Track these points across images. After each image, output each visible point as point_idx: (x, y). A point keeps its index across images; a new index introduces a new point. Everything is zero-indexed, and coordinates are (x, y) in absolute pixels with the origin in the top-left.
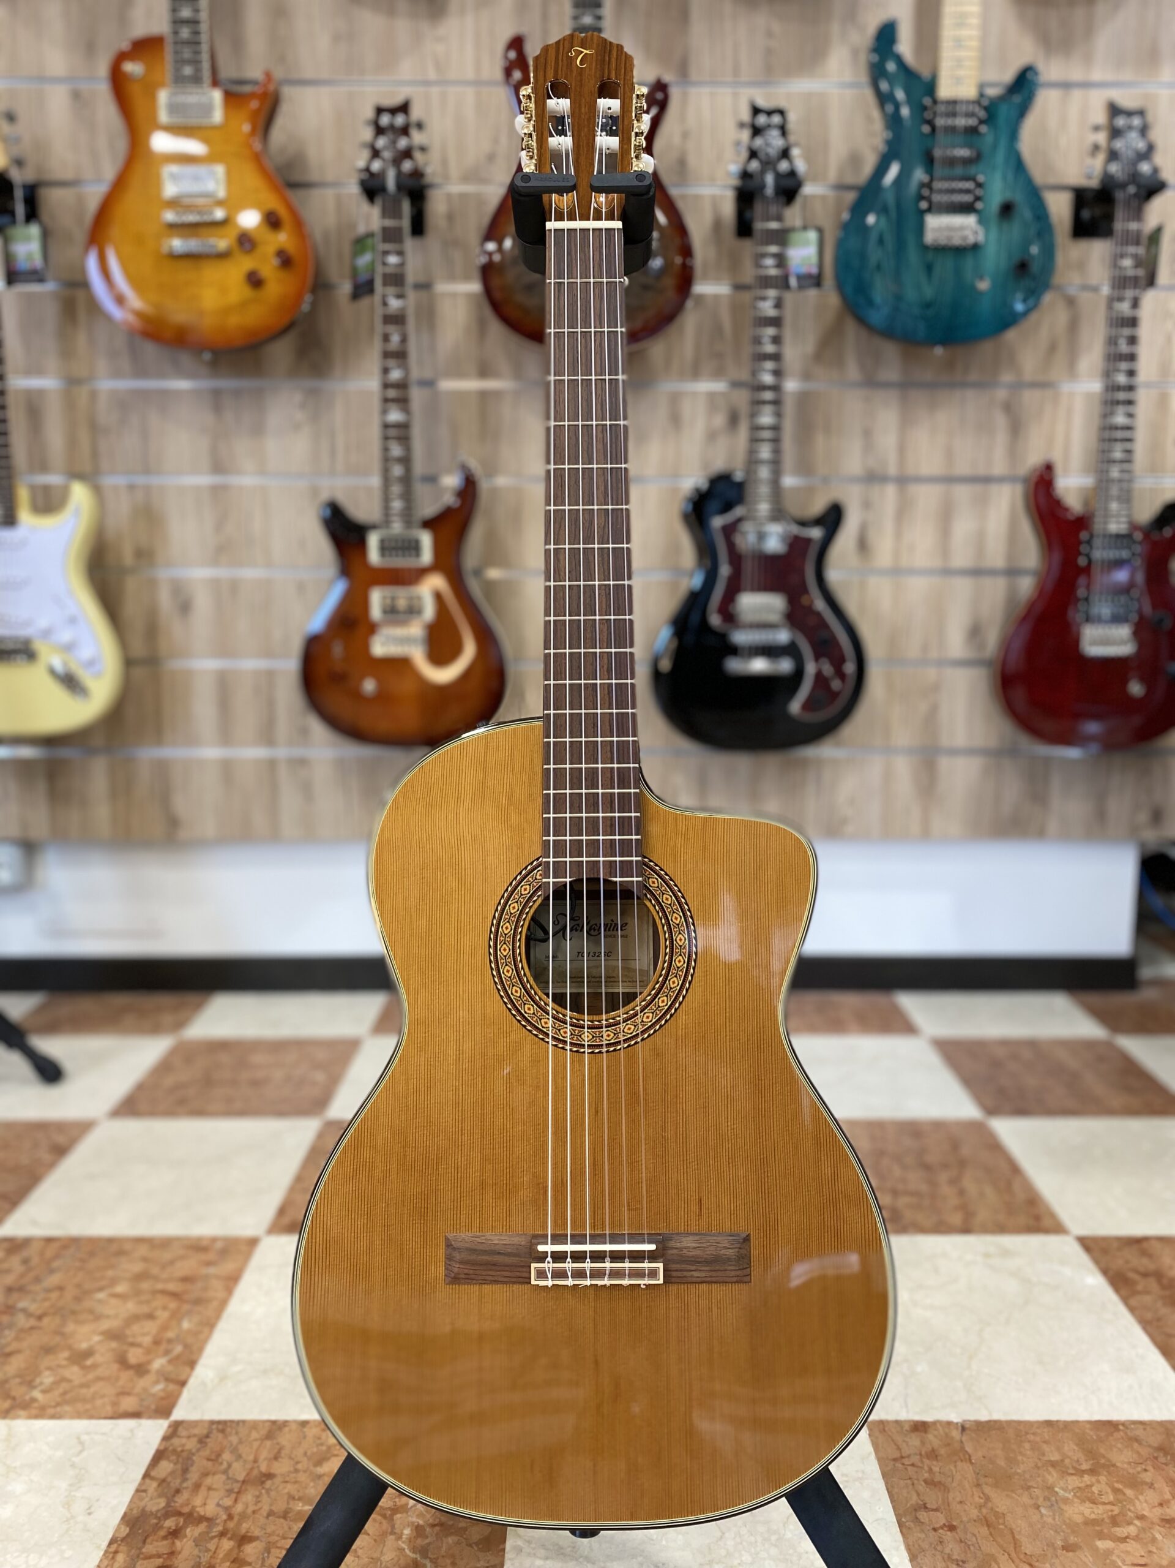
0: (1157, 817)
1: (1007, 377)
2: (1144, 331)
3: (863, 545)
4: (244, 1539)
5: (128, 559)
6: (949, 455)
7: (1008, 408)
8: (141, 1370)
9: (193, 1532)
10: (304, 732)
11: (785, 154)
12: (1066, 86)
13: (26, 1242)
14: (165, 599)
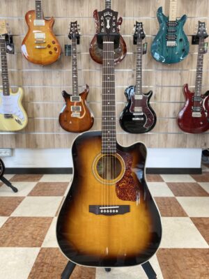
0: (205, 144)
1: (180, 69)
2: (204, 61)
3: (155, 97)
4: (54, 267)
5: (29, 100)
6: (170, 82)
7: (180, 74)
8: (36, 239)
9: (45, 266)
10: (59, 130)
11: (142, 30)
12: (191, 18)
13: (15, 218)
14: (35, 108)
